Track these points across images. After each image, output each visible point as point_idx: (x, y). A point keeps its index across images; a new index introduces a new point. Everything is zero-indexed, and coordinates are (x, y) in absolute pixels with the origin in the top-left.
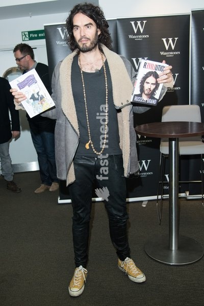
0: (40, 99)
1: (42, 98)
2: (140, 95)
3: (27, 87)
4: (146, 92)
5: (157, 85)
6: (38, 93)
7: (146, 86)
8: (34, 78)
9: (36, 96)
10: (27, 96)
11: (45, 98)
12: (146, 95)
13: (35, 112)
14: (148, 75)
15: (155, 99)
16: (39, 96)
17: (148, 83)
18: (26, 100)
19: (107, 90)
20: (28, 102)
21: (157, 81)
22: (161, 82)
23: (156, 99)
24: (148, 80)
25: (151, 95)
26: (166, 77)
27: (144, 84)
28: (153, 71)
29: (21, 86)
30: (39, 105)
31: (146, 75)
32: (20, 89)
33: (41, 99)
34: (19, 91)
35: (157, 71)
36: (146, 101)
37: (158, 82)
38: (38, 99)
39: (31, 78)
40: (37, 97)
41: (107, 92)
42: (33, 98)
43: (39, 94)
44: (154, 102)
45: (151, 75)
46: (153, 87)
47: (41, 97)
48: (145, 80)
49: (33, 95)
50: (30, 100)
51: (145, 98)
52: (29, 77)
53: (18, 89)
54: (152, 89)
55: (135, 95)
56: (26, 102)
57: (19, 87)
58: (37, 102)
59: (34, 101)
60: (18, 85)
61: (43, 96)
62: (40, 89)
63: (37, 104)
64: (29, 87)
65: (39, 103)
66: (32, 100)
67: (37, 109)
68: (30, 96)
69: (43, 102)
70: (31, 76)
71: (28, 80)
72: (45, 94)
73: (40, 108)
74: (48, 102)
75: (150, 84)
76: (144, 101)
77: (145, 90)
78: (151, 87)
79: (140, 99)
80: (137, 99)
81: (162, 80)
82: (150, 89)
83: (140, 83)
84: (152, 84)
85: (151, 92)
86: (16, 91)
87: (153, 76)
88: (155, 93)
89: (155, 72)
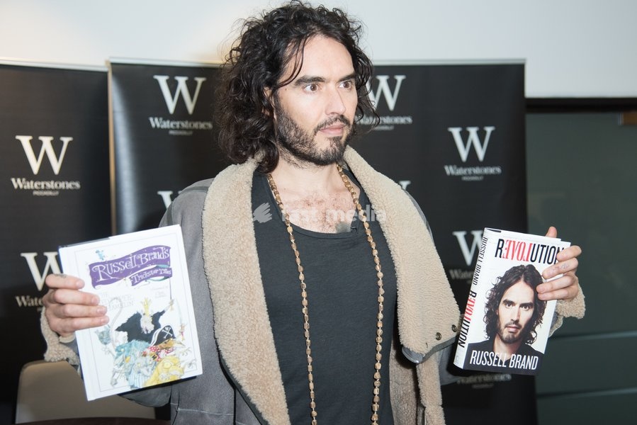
0: (155, 338)
1: (165, 337)
3: (124, 284)
4: (506, 333)
5: (538, 306)
6: (156, 318)
7: (507, 315)
8: (166, 261)
9: (146, 325)
10: (110, 314)
11: (179, 338)
12: (506, 342)
13: (114, 383)
14: (511, 278)
15: (533, 353)
16: (157, 326)
17: (510, 303)
18: (101, 329)
19: (382, 291)
20: (104, 339)
21: (536, 296)
22: (549, 295)
23: (537, 353)
25: (521, 343)
27: (497, 307)
28: (526, 264)
29: (102, 274)
30: (142, 360)
31: (502, 279)
32: (95, 283)
33: (160, 340)
34: (88, 288)
35: (536, 264)
36: (507, 362)
38: (147, 338)
39: (156, 255)
40: (150, 327)
41: (381, 299)
42: (133, 328)
43: (163, 321)
44: (530, 363)
45: (518, 280)
46: (526, 315)
47: (162, 334)
48: (502, 295)
49: (136, 318)
50: (114, 334)
51: (502, 353)
52: (149, 249)
53: (88, 280)
54: (523, 322)
55: (473, 347)
56: (96, 338)
57: (94, 276)
58: (139, 345)
59: (130, 340)
60: (91, 266)
61: (171, 331)
62: (172, 303)
63: (138, 354)
64: (133, 284)
65: (148, 351)
66: (125, 334)
67: (130, 373)
68: (123, 319)
69: (162, 354)
70: (157, 249)
71: (138, 261)
72: (182, 327)
73: (144, 370)
74: (182, 358)
75: (517, 306)
76: (501, 363)
77: (502, 327)
78: (519, 316)
79: (488, 358)
80: (477, 359)
81: (552, 291)
82: (517, 322)
83: (488, 306)
84: (522, 305)
85: (519, 331)
86: (76, 289)
87: (525, 281)
88: (534, 335)
89: (531, 267)
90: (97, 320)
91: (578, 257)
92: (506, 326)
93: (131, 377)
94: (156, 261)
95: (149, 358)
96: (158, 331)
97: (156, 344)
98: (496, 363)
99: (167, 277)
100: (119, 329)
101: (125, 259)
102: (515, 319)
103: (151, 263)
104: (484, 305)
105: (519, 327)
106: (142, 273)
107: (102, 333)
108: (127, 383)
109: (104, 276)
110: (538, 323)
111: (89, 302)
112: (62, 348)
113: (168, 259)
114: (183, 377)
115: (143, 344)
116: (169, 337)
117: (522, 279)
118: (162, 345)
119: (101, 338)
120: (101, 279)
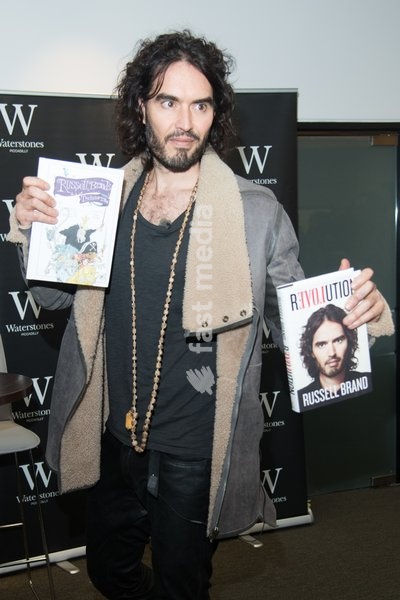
0: (83, 248)
1: (91, 250)
2: (316, 386)
3: (75, 199)
4: (328, 370)
5: (350, 336)
6: (89, 233)
7: (322, 355)
9: (81, 236)
10: (60, 219)
11: (99, 254)
12: (331, 376)
13: (47, 272)
14: (315, 323)
16: (88, 239)
17: (322, 343)
18: (50, 227)
20: (50, 236)
21: (345, 328)
22: (356, 323)
23: (364, 374)
24: (319, 336)
26: (364, 305)
27: (311, 352)
28: (324, 305)
29: (65, 187)
30: (71, 261)
31: (307, 327)
32: (55, 192)
33: (86, 251)
36: (339, 392)
37: (350, 327)
38: (78, 246)
39: (102, 186)
40: (83, 239)
42: (71, 235)
43: (93, 237)
44: (362, 384)
45: (321, 321)
47: (89, 247)
48: (312, 341)
49: (75, 229)
50: (58, 234)
52: (99, 180)
53: (52, 187)
56: (45, 233)
57: (57, 185)
58: (71, 249)
59: (66, 243)
60: (57, 178)
61: (96, 247)
62: (102, 226)
63: (69, 255)
64: (81, 202)
65: (76, 256)
66: (65, 237)
67: (60, 268)
68: (66, 226)
69: (86, 261)
70: (104, 181)
71: (89, 186)
72: (104, 246)
73: (69, 270)
74: (97, 270)
75: (330, 343)
76: (333, 395)
77: (323, 365)
78: (334, 350)
79: (319, 396)
80: (309, 400)
81: (358, 318)
82: (335, 356)
83: (302, 354)
84: (334, 341)
85: (340, 363)
86: (44, 189)
87: (330, 319)
88: (354, 360)
89: (331, 307)
90: (49, 218)
91: (371, 279)
92: (326, 363)
93: (60, 272)
94: (101, 191)
95: (76, 261)
96: (87, 244)
97: (84, 253)
98: (329, 396)
99: (105, 205)
100: (61, 232)
101: (80, 181)
102: (332, 354)
103: (96, 190)
104: (299, 355)
105: (339, 359)
106: (89, 196)
107: (50, 231)
108: (55, 275)
109: (63, 189)
110: (355, 350)
111: (49, 203)
112: (20, 233)
113: (109, 192)
114: (94, 285)
115: (75, 249)
116: (93, 251)
117: (326, 319)
118: (87, 255)
119: (48, 235)
120: (61, 190)
